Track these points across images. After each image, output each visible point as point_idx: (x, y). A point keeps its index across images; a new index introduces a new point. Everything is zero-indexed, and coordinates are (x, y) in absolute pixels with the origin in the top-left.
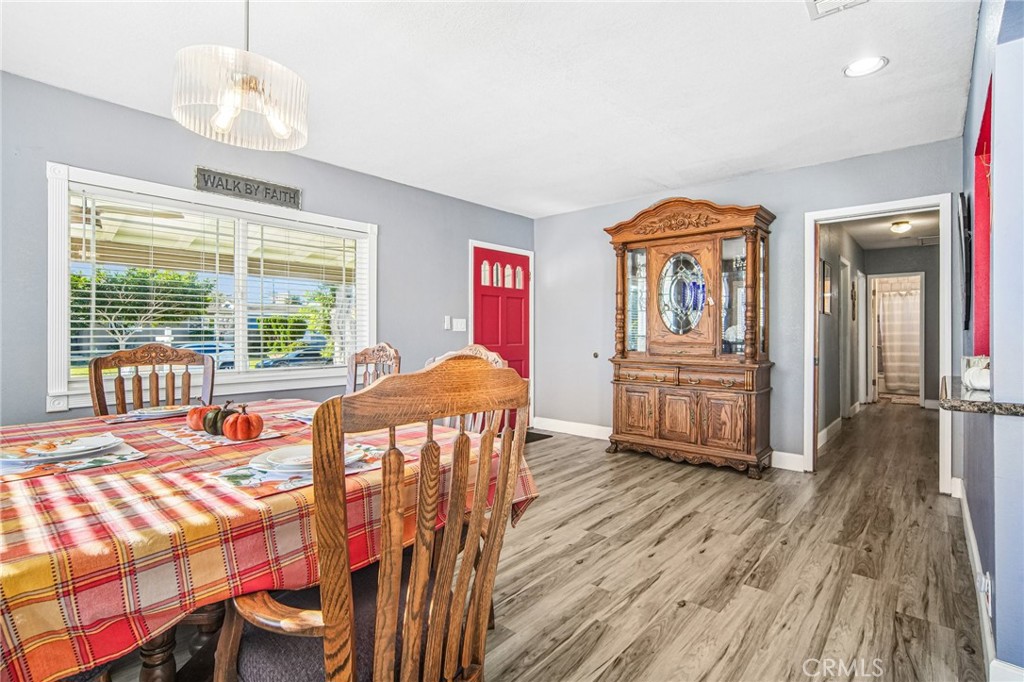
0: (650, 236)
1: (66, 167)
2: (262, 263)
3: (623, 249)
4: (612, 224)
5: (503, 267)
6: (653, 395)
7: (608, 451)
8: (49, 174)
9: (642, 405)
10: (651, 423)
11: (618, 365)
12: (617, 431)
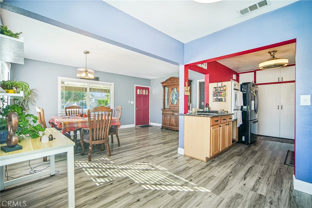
0: (168, 85)
1: (60, 77)
2: (92, 89)
3: (164, 87)
4: (162, 82)
5: (143, 90)
6: (169, 117)
7: (161, 128)
8: (58, 78)
9: (167, 119)
10: (168, 122)
11: (163, 111)
12: (163, 124)
